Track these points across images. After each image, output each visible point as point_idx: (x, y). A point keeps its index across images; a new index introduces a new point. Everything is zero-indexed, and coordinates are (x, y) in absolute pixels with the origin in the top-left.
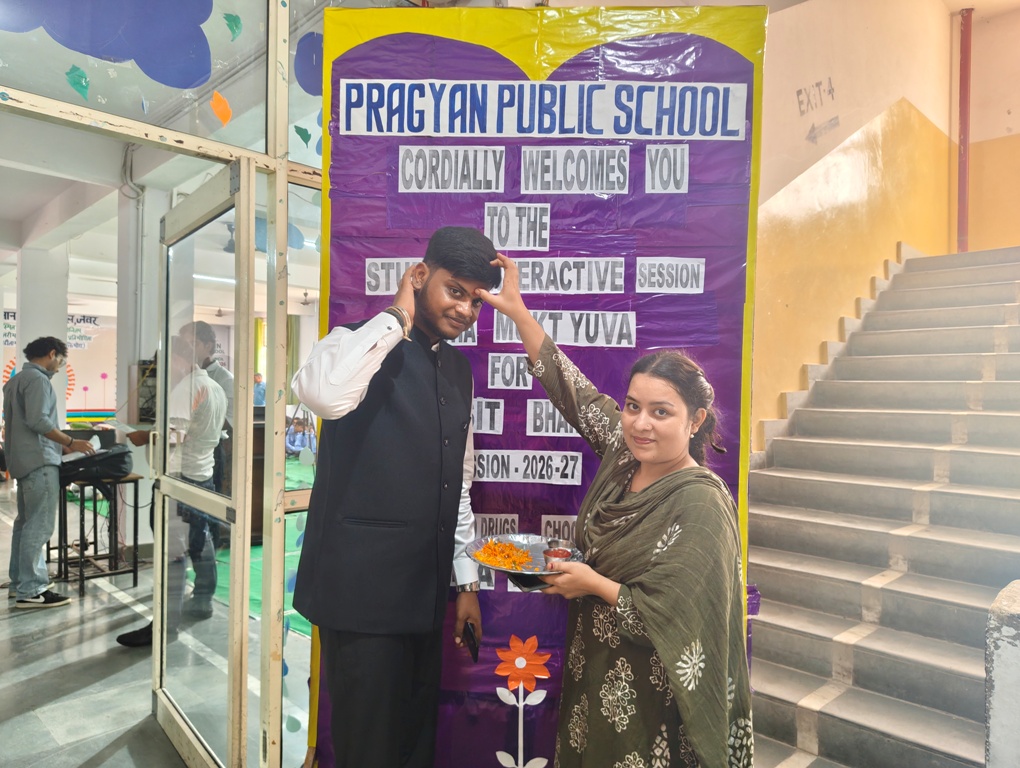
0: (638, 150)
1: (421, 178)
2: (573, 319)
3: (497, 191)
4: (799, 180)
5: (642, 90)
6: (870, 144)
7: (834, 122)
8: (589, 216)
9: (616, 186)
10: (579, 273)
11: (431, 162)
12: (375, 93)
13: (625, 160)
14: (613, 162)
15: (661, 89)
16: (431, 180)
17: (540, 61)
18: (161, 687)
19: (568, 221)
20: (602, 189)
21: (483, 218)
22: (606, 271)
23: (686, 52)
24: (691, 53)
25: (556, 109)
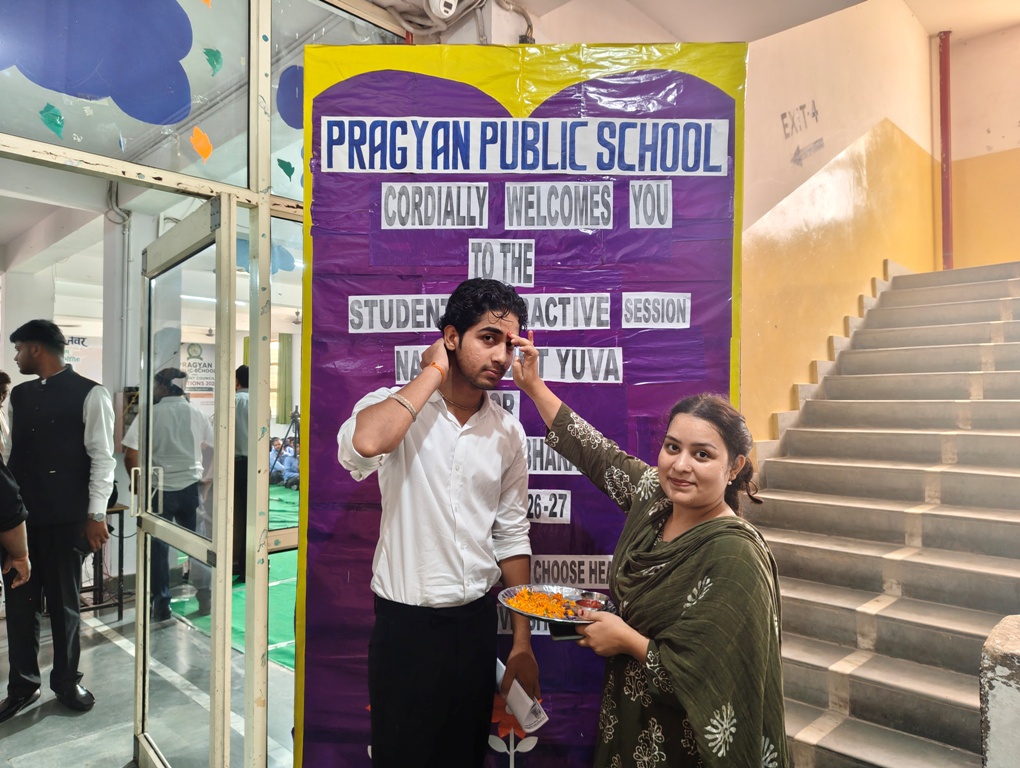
0: (622, 185)
1: (403, 215)
2: (559, 355)
3: (481, 227)
4: (784, 202)
5: (624, 127)
6: (855, 163)
7: (819, 144)
8: (573, 252)
9: (601, 221)
10: (564, 309)
11: (414, 199)
12: (357, 131)
13: (609, 196)
14: (597, 198)
15: (643, 126)
16: (414, 216)
17: (523, 99)
18: (143, 732)
19: (553, 257)
20: (586, 224)
21: (467, 254)
22: (592, 306)
23: (668, 88)
24: (672, 90)
25: (539, 146)
